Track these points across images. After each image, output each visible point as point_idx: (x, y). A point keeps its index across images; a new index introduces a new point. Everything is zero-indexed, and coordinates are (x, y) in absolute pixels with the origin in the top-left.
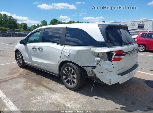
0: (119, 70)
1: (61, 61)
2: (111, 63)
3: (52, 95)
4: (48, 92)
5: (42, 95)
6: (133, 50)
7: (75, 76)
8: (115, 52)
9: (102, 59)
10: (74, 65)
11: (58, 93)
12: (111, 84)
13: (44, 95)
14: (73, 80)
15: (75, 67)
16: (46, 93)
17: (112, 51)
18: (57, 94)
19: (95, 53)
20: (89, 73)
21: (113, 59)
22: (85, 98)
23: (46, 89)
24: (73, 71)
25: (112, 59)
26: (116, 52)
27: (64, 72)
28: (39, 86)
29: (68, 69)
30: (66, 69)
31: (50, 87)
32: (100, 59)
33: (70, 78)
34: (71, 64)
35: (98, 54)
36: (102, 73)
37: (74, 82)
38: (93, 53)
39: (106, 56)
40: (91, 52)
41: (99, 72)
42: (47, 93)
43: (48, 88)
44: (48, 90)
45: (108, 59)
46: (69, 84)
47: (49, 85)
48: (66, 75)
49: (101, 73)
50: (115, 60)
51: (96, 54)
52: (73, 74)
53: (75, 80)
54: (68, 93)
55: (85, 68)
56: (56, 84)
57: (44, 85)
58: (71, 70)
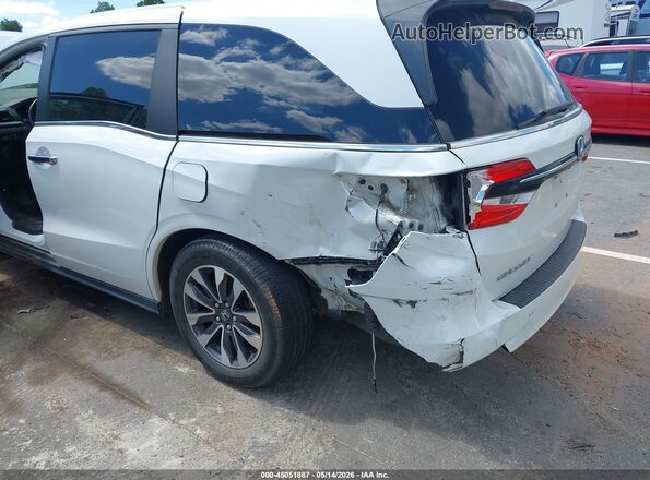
0: (504, 276)
1: (167, 230)
2: (466, 239)
3: (127, 435)
4: (102, 411)
5: (63, 437)
6: (576, 152)
7: (254, 318)
8: (490, 173)
9: (407, 221)
10: (242, 253)
11: (163, 416)
12: (468, 361)
13: (76, 437)
14: (244, 335)
15: (247, 269)
16: (92, 424)
17: (467, 171)
18: (156, 420)
19: (362, 182)
20: (335, 292)
21: (473, 219)
22: (316, 434)
23: (93, 390)
24: (238, 288)
25: (468, 218)
26: (492, 169)
27: (189, 291)
28: (52, 376)
29: (209, 276)
30: (196, 275)
31: (119, 379)
32: (397, 219)
33: (229, 322)
34: (227, 250)
35: (384, 188)
36: (413, 304)
37: (249, 349)
38: (354, 181)
39: (434, 197)
40: (339, 175)
41: (397, 302)
42: (98, 421)
43: (106, 384)
44: (107, 396)
45: (444, 215)
46: (224, 358)
47: (113, 362)
48: (202, 309)
49: (409, 306)
50: (489, 218)
51: (371, 188)
52: (243, 304)
53: (256, 340)
54: (220, 410)
55: (310, 271)
56: (155, 354)
57: (83, 368)
58: (228, 281)
